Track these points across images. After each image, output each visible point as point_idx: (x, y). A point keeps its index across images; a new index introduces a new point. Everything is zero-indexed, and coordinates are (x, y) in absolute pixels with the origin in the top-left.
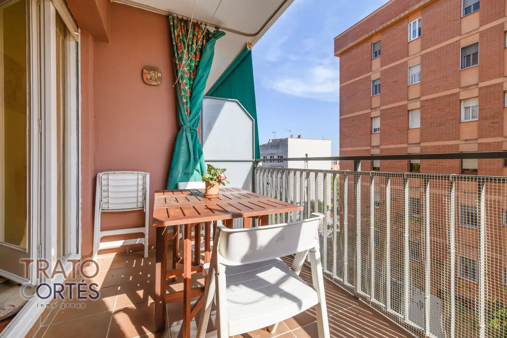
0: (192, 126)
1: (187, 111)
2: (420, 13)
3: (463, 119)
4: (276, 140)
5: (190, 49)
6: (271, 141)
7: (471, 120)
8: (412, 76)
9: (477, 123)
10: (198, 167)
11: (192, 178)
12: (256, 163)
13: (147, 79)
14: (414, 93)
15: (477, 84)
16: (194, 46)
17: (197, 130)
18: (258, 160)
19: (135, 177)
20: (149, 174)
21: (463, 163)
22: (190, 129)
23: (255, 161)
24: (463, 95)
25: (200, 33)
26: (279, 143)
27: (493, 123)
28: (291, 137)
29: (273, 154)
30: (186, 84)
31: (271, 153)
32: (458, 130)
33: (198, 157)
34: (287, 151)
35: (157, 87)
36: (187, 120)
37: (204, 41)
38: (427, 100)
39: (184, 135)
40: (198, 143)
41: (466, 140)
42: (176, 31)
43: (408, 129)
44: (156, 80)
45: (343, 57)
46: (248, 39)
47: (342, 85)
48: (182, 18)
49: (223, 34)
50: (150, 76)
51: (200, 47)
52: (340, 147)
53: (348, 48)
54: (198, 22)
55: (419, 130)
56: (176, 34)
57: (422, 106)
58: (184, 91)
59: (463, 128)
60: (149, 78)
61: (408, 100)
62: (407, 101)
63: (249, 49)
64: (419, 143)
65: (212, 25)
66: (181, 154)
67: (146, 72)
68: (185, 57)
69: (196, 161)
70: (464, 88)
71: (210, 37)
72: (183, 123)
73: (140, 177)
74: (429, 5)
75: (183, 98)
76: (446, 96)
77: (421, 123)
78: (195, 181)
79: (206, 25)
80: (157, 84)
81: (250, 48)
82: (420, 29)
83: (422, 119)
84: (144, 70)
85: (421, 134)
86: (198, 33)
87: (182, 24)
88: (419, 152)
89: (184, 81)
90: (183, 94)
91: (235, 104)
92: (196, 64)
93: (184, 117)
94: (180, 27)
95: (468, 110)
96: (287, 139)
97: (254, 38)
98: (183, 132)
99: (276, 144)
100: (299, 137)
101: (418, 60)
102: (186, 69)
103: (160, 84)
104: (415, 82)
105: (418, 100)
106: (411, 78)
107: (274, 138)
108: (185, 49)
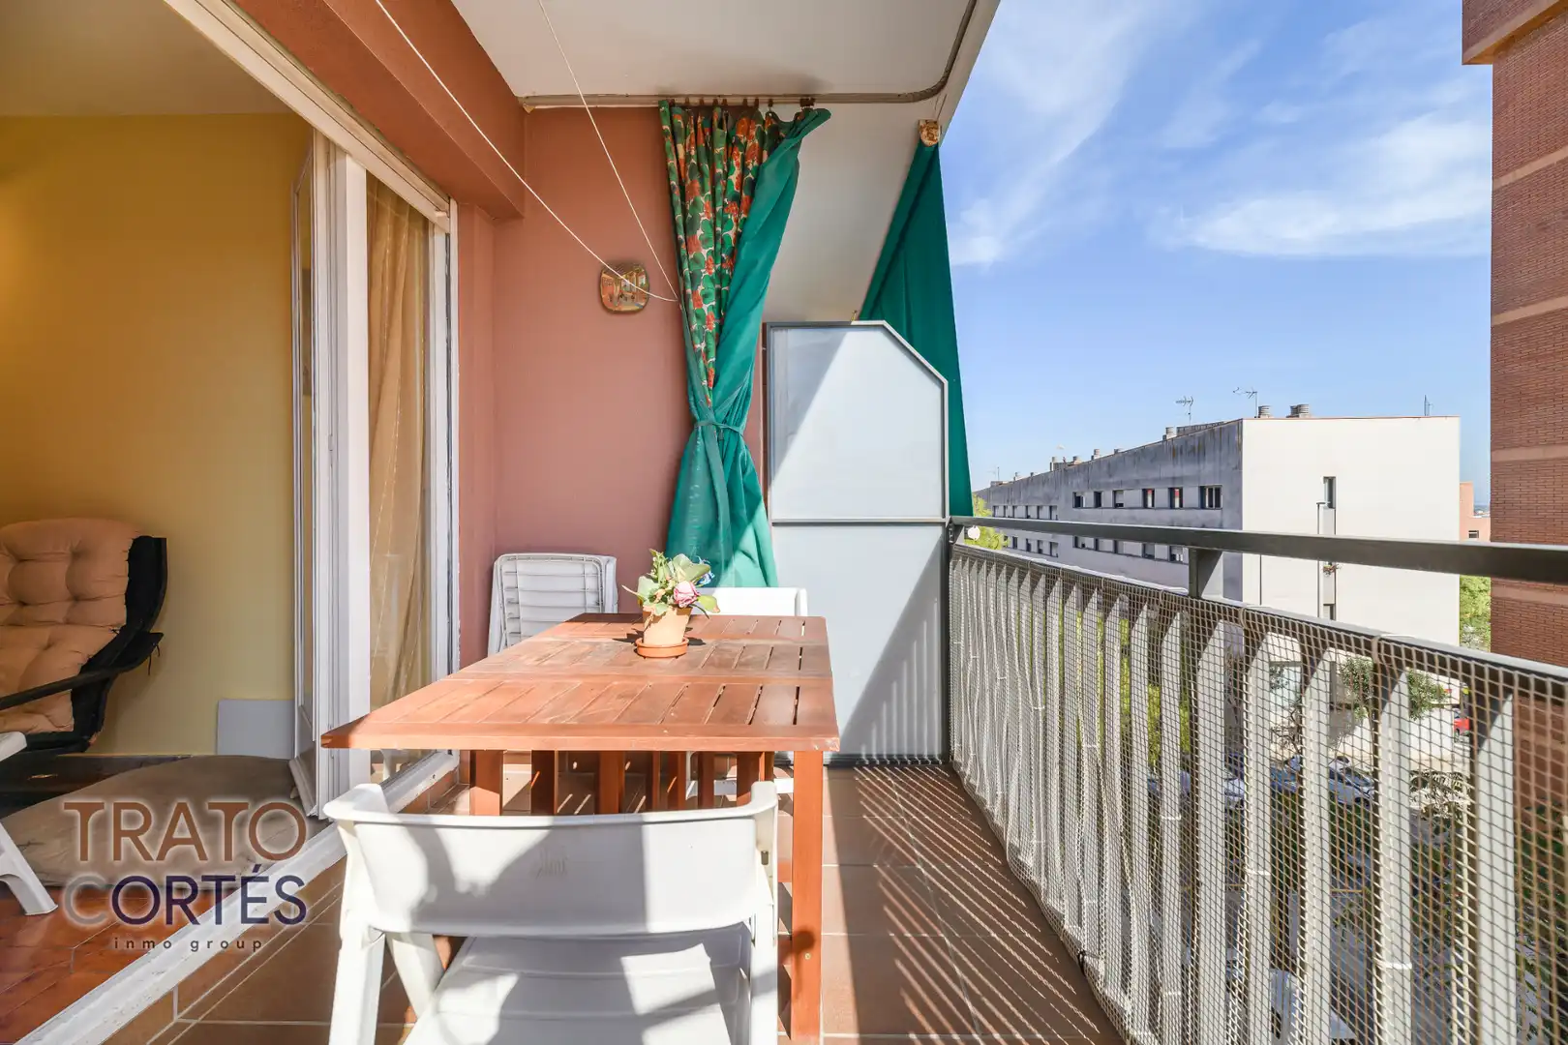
0: (725, 422)
1: (708, 375)
4: (1194, 428)
5: (719, 189)
6: (1174, 434)
10: (748, 541)
11: (728, 576)
12: (953, 530)
13: (611, 298)
16: (734, 178)
17: (741, 430)
18: (959, 519)
19: (577, 569)
20: (615, 560)
22: (718, 430)
23: (951, 522)
25: (754, 133)
26: (1202, 439)
28: (1260, 413)
29: (1181, 479)
30: (705, 296)
31: (1171, 475)
33: (744, 512)
34: (1239, 467)
35: (637, 316)
36: (708, 402)
37: (765, 153)
39: (700, 449)
40: (744, 472)
42: (680, 147)
44: (633, 298)
45: (1514, 58)
46: (923, 110)
47: (1508, 179)
48: (702, 101)
49: (824, 115)
50: (618, 288)
51: (750, 175)
52: (1496, 445)
53: (1541, 15)
54: (745, 101)
56: (681, 155)
58: (698, 317)
60: (616, 294)
63: (927, 141)
65: (787, 98)
66: (691, 505)
67: (608, 280)
68: (704, 217)
69: (737, 526)
71: (781, 137)
72: (696, 415)
73: (590, 569)
75: (697, 340)
78: (738, 585)
79: (771, 104)
80: (636, 308)
81: (932, 139)
84: (604, 275)
86: (748, 134)
87: (699, 120)
89: (700, 288)
90: (695, 326)
91: (879, 335)
92: (739, 230)
93: (699, 394)
94: (693, 131)
96: (1239, 422)
97: (940, 101)
98: (696, 440)
99: (1190, 443)
100: (1296, 412)
102: (704, 252)
103: (644, 307)
107: (1186, 422)
108: (703, 191)
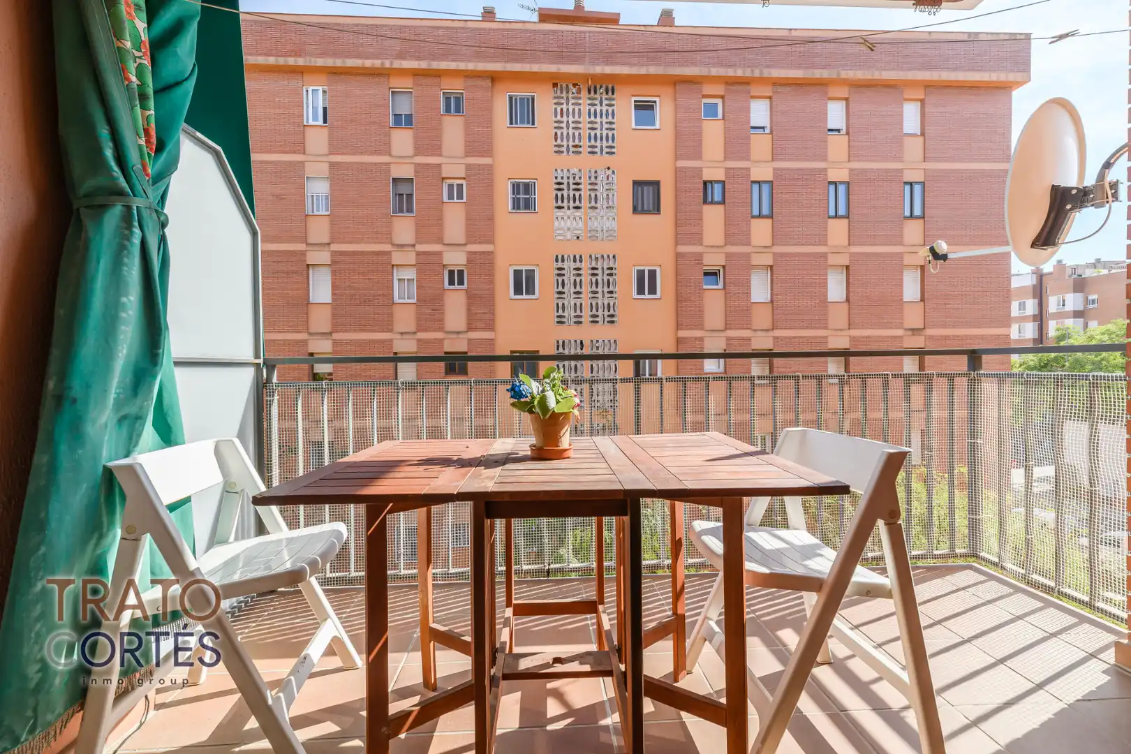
1: (146, 132)
2: (323, 78)
3: (396, 299)
7: (407, 301)
8: (313, 196)
9: (414, 306)
14: (319, 231)
15: (414, 246)
21: (398, 371)
24: (397, 258)
27: (433, 310)
32: (391, 315)
36: (146, 173)
38: (342, 253)
39: (137, 241)
41: (402, 333)
43: (308, 303)
55: (329, 309)
57: (334, 262)
59: (398, 312)
61: (307, 244)
62: (304, 245)
64: (331, 333)
70: (399, 246)
74: (341, 73)
76: (373, 252)
77: (333, 294)
82: (325, 109)
83: (334, 287)
85: (334, 317)
88: (330, 350)
93: (132, 153)
95: (402, 284)
98: (129, 225)
101: (324, 168)
104: (318, 210)
105: (326, 248)
106: (310, 199)
